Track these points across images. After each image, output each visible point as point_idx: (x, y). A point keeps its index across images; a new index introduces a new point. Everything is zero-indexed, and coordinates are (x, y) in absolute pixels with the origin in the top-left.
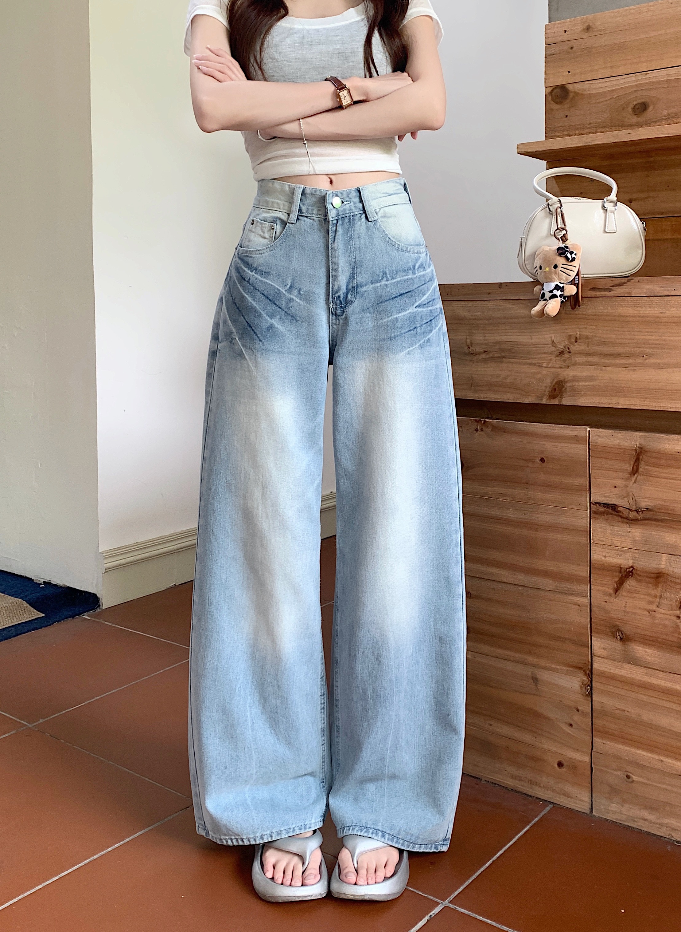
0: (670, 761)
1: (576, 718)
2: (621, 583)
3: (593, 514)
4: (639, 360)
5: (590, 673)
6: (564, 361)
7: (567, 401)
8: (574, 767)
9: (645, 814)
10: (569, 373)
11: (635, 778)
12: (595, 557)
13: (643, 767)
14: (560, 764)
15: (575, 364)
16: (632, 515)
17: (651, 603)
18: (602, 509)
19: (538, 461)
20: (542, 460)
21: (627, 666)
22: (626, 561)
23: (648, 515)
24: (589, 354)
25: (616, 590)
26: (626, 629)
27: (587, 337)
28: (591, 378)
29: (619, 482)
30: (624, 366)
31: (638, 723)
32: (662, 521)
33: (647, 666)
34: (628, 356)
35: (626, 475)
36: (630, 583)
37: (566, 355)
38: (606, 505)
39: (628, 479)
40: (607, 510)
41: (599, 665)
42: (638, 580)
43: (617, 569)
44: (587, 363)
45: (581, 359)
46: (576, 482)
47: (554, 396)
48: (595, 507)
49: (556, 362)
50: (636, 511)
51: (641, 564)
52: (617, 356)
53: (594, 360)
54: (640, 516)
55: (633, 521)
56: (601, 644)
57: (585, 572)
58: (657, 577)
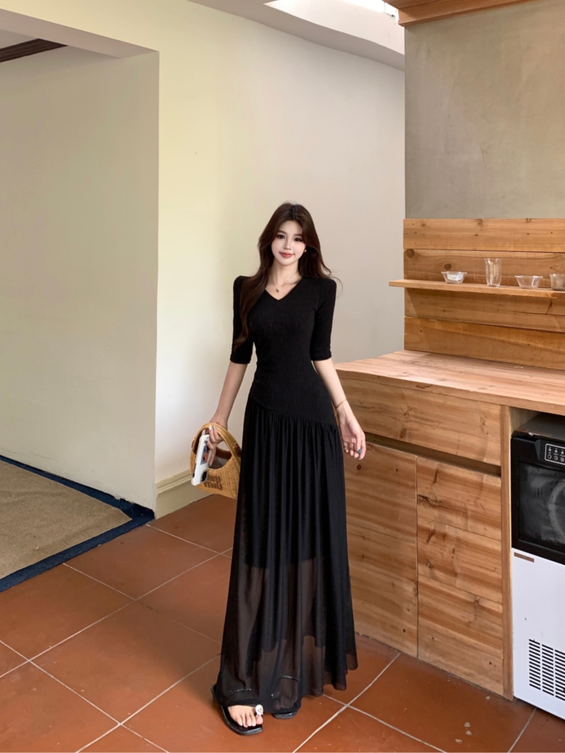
0: (450, 631)
1: (411, 606)
2: (430, 537)
3: (419, 501)
4: (436, 424)
5: (417, 583)
6: (406, 418)
7: (406, 440)
8: (410, 633)
9: (440, 659)
10: (408, 425)
11: (436, 639)
12: (419, 523)
13: (439, 634)
14: (404, 631)
15: (411, 421)
16: (434, 503)
17: (441, 549)
18: (422, 499)
19: (395, 470)
20: (397, 470)
21: (432, 581)
22: (432, 527)
23: (441, 504)
24: (416, 417)
25: (428, 541)
26: (431, 562)
27: (415, 409)
28: (417, 430)
29: (428, 486)
30: (430, 426)
31: (436, 610)
32: (446, 508)
33: (441, 582)
34: (432, 421)
35: (431, 483)
36: (433, 538)
37: (407, 416)
38: (424, 497)
39: (431, 485)
40: (424, 500)
41: (421, 579)
42: (436, 537)
43: (428, 530)
44: (416, 422)
45: (413, 419)
46: (411, 484)
47: (402, 437)
48: (419, 497)
49: (403, 419)
50: (436, 501)
51: (438, 529)
52: (428, 420)
53: (418, 420)
54: (437, 504)
55: (434, 507)
56: (422, 569)
57: (414, 531)
58: (444, 536)
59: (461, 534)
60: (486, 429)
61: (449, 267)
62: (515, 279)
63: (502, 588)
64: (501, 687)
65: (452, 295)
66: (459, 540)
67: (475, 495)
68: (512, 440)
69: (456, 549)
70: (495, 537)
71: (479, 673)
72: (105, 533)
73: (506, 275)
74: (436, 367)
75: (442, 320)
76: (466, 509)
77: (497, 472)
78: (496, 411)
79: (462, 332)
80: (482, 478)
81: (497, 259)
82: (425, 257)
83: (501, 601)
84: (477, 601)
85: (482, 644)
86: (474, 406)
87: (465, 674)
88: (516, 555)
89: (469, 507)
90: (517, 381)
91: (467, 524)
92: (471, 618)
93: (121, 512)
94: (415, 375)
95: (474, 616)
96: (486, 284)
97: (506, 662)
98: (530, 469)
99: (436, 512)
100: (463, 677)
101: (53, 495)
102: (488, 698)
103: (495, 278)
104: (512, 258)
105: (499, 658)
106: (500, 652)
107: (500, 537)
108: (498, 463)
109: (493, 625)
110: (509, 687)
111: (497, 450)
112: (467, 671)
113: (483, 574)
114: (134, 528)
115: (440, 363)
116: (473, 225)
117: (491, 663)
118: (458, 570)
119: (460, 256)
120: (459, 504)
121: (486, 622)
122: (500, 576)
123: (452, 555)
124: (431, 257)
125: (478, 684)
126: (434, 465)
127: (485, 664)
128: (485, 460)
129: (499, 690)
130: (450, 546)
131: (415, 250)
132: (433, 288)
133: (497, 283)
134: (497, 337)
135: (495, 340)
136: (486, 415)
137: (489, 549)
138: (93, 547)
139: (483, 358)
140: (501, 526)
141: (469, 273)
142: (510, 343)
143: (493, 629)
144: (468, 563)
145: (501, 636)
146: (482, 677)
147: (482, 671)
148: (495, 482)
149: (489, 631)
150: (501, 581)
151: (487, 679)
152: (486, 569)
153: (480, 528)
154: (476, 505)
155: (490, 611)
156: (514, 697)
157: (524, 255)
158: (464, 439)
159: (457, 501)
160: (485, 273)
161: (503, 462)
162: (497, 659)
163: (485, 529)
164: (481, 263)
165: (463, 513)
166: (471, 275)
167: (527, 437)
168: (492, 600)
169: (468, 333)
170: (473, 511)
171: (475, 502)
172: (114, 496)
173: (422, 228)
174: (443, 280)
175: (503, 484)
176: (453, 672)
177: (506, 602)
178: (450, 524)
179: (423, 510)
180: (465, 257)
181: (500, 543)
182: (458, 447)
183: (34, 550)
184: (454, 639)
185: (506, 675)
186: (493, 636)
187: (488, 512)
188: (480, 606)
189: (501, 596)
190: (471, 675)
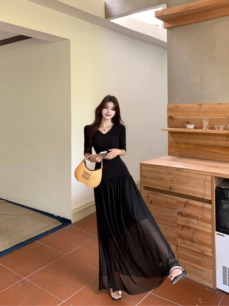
0: (192, 264)
2: (183, 228)
3: (178, 214)
4: (186, 184)
5: (177, 246)
6: (172, 182)
7: (172, 191)
10: (173, 185)
11: (186, 267)
12: (178, 223)
13: (187, 265)
15: (174, 183)
16: (185, 215)
17: (188, 232)
18: (179, 213)
19: (167, 203)
21: (184, 244)
22: (184, 224)
23: (188, 215)
24: (176, 182)
25: (182, 230)
26: (184, 237)
27: (176, 178)
28: (177, 187)
29: (182, 208)
30: (183, 185)
31: (186, 256)
32: (190, 217)
33: (187, 245)
35: (184, 207)
36: (184, 228)
37: (172, 181)
38: (180, 213)
39: (184, 208)
40: (180, 214)
41: (179, 244)
42: (186, 228)
43: (183, 225)
44: (176, 184)
45: (175, 183)
46: (174, 208)
47: (170, 190)
48: (178, 213)
49: (170, 182)
50: (186, 214)
51: (187, 225)
52: (182, 183)
53: (177, 183)
54: (186, 215)
55: (185, 216)
56: (179, 240)
57: (176, 226)
58: (189, 227)
59: (196, 227)
60: (205, 186)
61: (188, 123)
62: (214, 127)
63: (212, 247)
64: (212, 284)
65: (190, 133)
66: (195, 229)
67: (202, 212)
68: (215, 190)
69: (194, 232)
70: (209, 227)
71: (203, 279)
72: (52, 229)
73: (210, 125)
74: (184, 162)
75: (185, 144)
76: (198, 217)
77: (210, 202)
78: (209, 178)
79: (193, 148)
80: (204, 205)
81: (207, 120)
82: (177, 119)
83: (211, 251)
84: (202, 252)
85: (204, 268)
86: (200, 176)
87: (198, 280)
88: (217, 234)
89: (199, 216)
90: (216, 166)
91: (198, 222)
92: (200, 258)
93: (58, 221)
94: (175, 165)
96: (203, 129)
97: (214, 275)
98: (223, 201)
99: (186, 218)
100: (197, 281)
101: (29, 215)
102: (207, 289)
103: (206, 127)
104: (213, 119)
105: (211, 273)
106: (211, 271)
107: (211, 228)
108: (210, 199)
109: (209, 261)
110: (215, 285)
111: (209, 194)
112: (198, 278)
113: (204, 242)
114: (64, 227)
115: (185, 160)
116: (198, 106)
117: (208, 276)
118: (195, 240)
119: (193, 118)
120: (195, 215)
121: (206, 260)
122: (211, 242)
123: (193, 235)
124: (180, 119)
125: (203, 283)
126: (185, 200)
127: (206, 276)
128: (205, 198)
129: (211, 286)
130: (191, 231)
131: (173, 117)
132: (181, 131)
133: (207, 129)
134: (207, 150)
135: (206, 151)
136: (206, 180)
137: (207, 232)
138: (47, 235)
139: (202, 158)
140: (211, 223)
141: (196, 125)
142: (212, 152)
143: (208, 263)
144: (199, 237)
145: (212, 265)
146: (205, 281)
147: (205, 279)
148: (209, 206)
150: (212, 244)
151: (207, 282)
152: (206, 240)
153: (204, 224)
154: (202, 215)
155: (207, 256)
156: (217, 288)
157: (217, 117)
158: (197, 190)
159: (195, 214)
160: (202, 125)
161: (212, 198)
162: (210, 274)
163: (205, 224)
164: (201, 121)
165: (197, 218)
166: (197, 126)
167: (221, 188)
168: (208, 251)
169: (196, 148)
170: (200, 218)
171: (201, 214)
172: (54, 215)
173: (176, 108)
174: (186, 128)
175: (212, 207)
176: (193, 279)
177: (214, 252)
178: (192, 223)
179: (179, 218)
180: (194, 119)
181: (211, 230)
182: (195, 193)
183: (24, 236)
184: (193, 267)
185: (214, 280)
186: (209, 265)
187: (206, 218)
188: (204, 254)
189: (212, 250)
190: (200, 280)
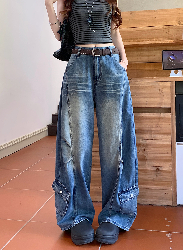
58: (139, 145)
59: (148, 142)
60: (162, 94)
63: (171, 160)
66: (147, 145)
67: (156, 123)
69: (145, 149)
70: (167, 139)
71: (159, 199)
76: (151, 130)
77: (168, 110)
78: (168, 84)
80: (160, 115)
83: (171, 165)
84: (158, 169)
85: (160, 187)
86: (156, 84)
87: (151, 202)
88: (178, 144)
91: (152, 137)
92: (155, 177)
95: (156, 176)
100: (150, 203)
102: (166, 208)
105: (170, 190)
106: (170, 188)
107: (170, 139)
108: (169, 107)
109: (167, 177)
110: (175, 201)
111: (168, 101)
112: (152, 200)
117: (165, 193)
118: (147, 158)
120: (146, 129)
121: (163, 176)
122: (170, 155)
123: (144, 152)
125: (159, 204)
127: (163, 195)
128: (162, 107)
129: (170, 203)
130: (142, 149)
136: (163, 87)
137: (165, 145)
140: (171, 133)
143: (166, 179)
144: (153, 153)
145: (171, 180)
146: (161, 200)
147: (160, 198)
148: (168, 115)
149: (164, 180)
150: (171, 157)
151: (164, 201)
152: (163, 154)
153: (159, 137)
154: (157, 127)
155: (165, 172)
158: (150, 100)
161: (172, 105)
163: (162, 136)
165: (151, 132)
168: (166, 166)
170: (155, 130)
176: (145, 203)
177: (174, 166)
178: (142, 139)
181: (170, 141)
182: (147, 104)
185: (173, 196)
186: (167, 182)
187: (163, 129)
188: (160, 170)
189: (171, 163)
190: (155, 201)
